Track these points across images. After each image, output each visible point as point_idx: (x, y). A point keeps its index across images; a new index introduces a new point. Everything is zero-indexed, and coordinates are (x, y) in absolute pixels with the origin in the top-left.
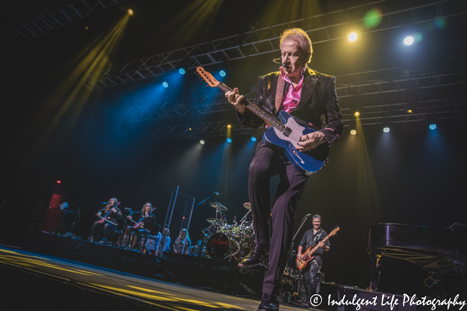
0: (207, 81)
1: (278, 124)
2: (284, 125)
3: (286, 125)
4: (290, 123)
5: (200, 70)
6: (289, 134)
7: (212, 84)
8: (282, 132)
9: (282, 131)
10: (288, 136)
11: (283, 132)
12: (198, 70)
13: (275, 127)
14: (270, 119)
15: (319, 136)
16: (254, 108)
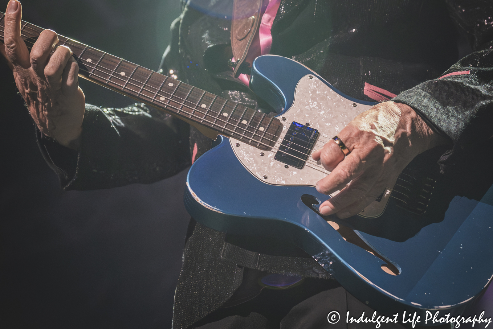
2: (280, 117)
3: (289, 117)
4: (308, 104)
6: (305, 151)
9: (268, 149)
10: (300, 165)
11: (276, 149)
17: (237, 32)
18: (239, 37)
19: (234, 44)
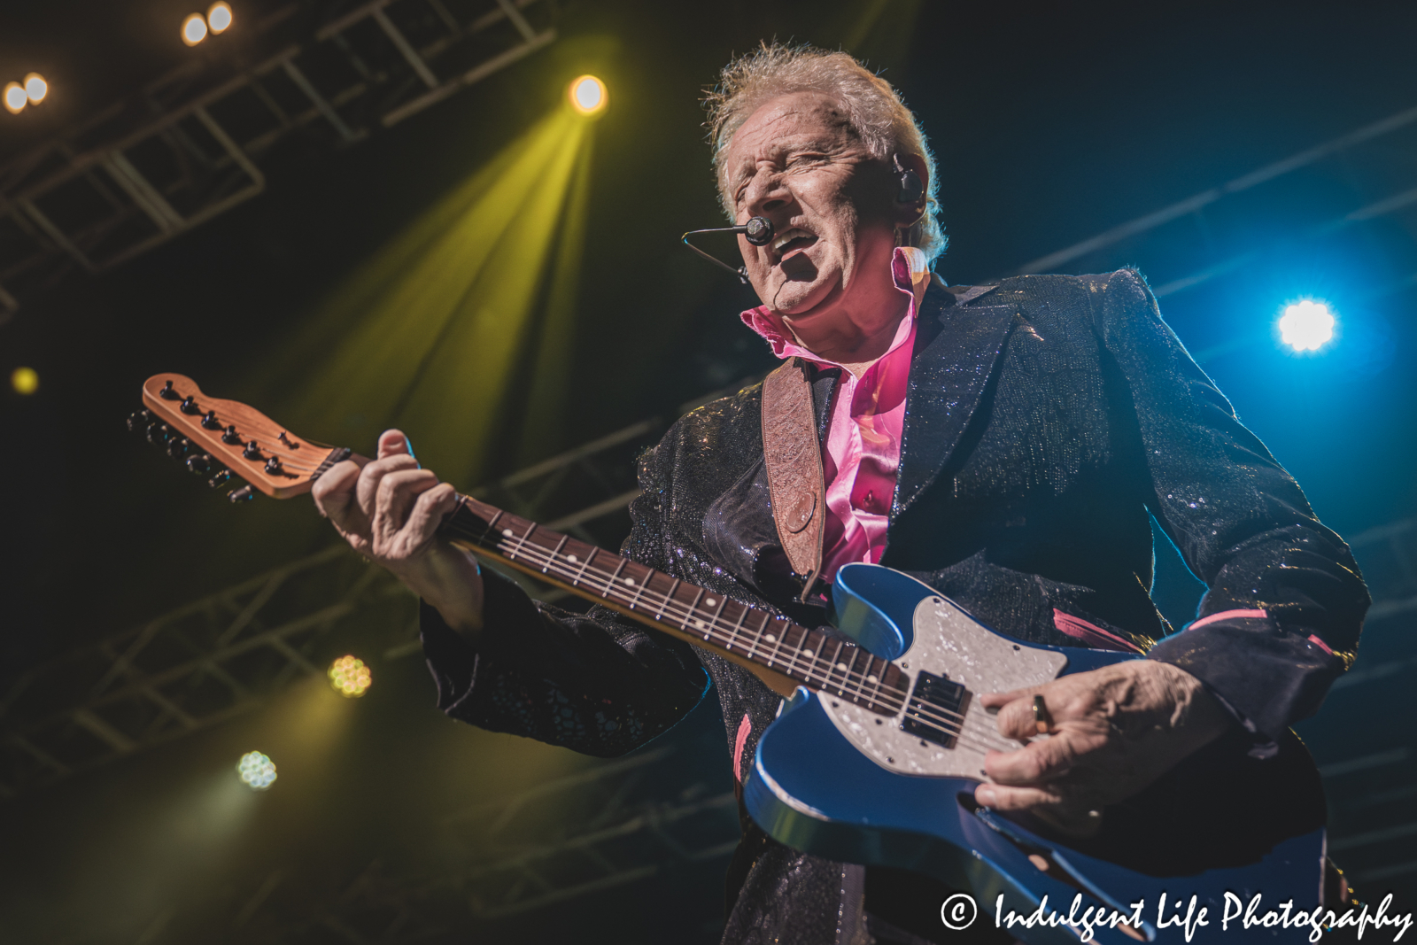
0: (236, 457)
1: (842, 667)
2: (898, 662)
3: (912, 663)
4: (939, 643)
5: (170, 395)
6: (952, 718)
7: (276, 471)
8: (894, 723)
9: (892, 714)
10: (947, 742)
11: (901, 716)
12: (151, 394)
13: (831, 690)
14: (770, 638)
15: (1153, 694)
16: (630, 582)
17: (785, 518)
18: (793, 528)
19: (786, 540)
